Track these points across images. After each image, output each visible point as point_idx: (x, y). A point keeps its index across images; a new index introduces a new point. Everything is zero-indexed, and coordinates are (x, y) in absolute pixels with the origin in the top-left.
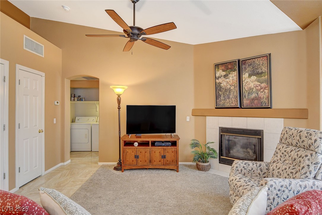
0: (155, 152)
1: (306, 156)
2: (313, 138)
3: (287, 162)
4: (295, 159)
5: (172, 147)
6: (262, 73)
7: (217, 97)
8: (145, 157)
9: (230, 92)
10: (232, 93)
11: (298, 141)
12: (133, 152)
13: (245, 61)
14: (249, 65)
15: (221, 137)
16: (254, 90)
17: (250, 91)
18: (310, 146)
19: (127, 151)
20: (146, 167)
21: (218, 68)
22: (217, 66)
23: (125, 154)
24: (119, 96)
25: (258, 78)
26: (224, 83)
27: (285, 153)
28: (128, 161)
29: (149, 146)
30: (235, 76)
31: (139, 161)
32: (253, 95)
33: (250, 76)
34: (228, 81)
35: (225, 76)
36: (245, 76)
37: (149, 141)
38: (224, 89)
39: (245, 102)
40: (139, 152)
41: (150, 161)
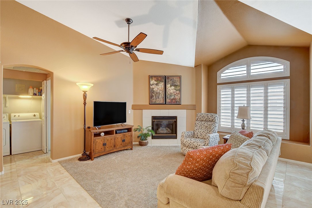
0: (118, 138)
1: (212, 124)
2: (214, 117)
3: (203, 128)
4: (207, 127)
5: (129, 133)
6: (177, 85)
7: (151, 97)
8: (111, 143)
9: (159, 94)
10: (160, 95)
11: (207, 119)
12: (101, 141)
13: (168, 77)
14: (170, 80)
15: (153, 122)
16: (173, 94)
17: (171, 95)
18: (212, 120)
19: (97, 141)
20: (112, 151)
21: (152, 79)
22: (151, 77)
23: (95, 144)
24: (85, 92)
25: (175, 88)
26: (156, 88)
27: (201, 125)
28: (97, 150)
29: (114, 134)
30: (163, 85)
31: (107, 148)
32: (172, 97)
33: (171, 86)
34: (158, 88)
35: (156, 84)
36: (168, 86)
37: (114, 130)
38: (156, 93)
39: (168, 100)
40: (107, 140)
41: (115, 146)
